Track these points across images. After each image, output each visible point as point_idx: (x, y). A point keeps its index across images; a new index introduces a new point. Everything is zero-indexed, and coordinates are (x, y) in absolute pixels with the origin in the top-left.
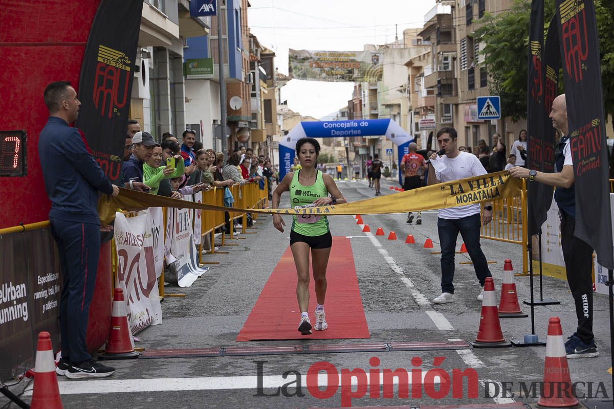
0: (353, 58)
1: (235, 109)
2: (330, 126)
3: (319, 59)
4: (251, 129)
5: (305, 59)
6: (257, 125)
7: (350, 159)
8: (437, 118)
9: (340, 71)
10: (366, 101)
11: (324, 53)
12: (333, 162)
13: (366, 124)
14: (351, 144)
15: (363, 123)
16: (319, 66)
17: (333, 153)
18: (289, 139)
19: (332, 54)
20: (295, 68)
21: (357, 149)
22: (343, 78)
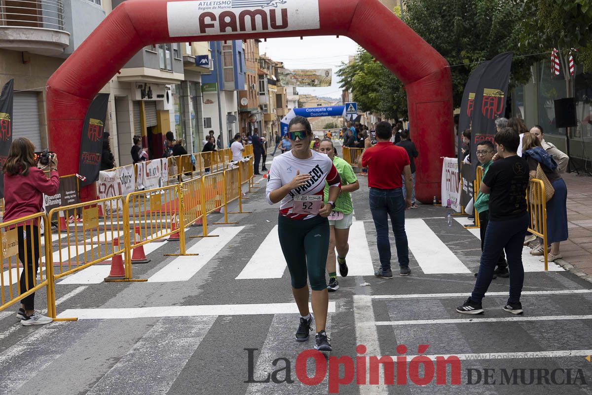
0: (314, 73)
1: (244, 105)
2: (310, 110)
3: (295, 74)
4: (264, 113)
5: (288, 74)
6: (267, 111)
9: (307, 81)
11: (298, 70)
13: (331, 109)
15: (329, 108)
16: (295, 78)
18: (286, 119)
19: (303, 71)
20: (282, 79)
22: (309, 85)
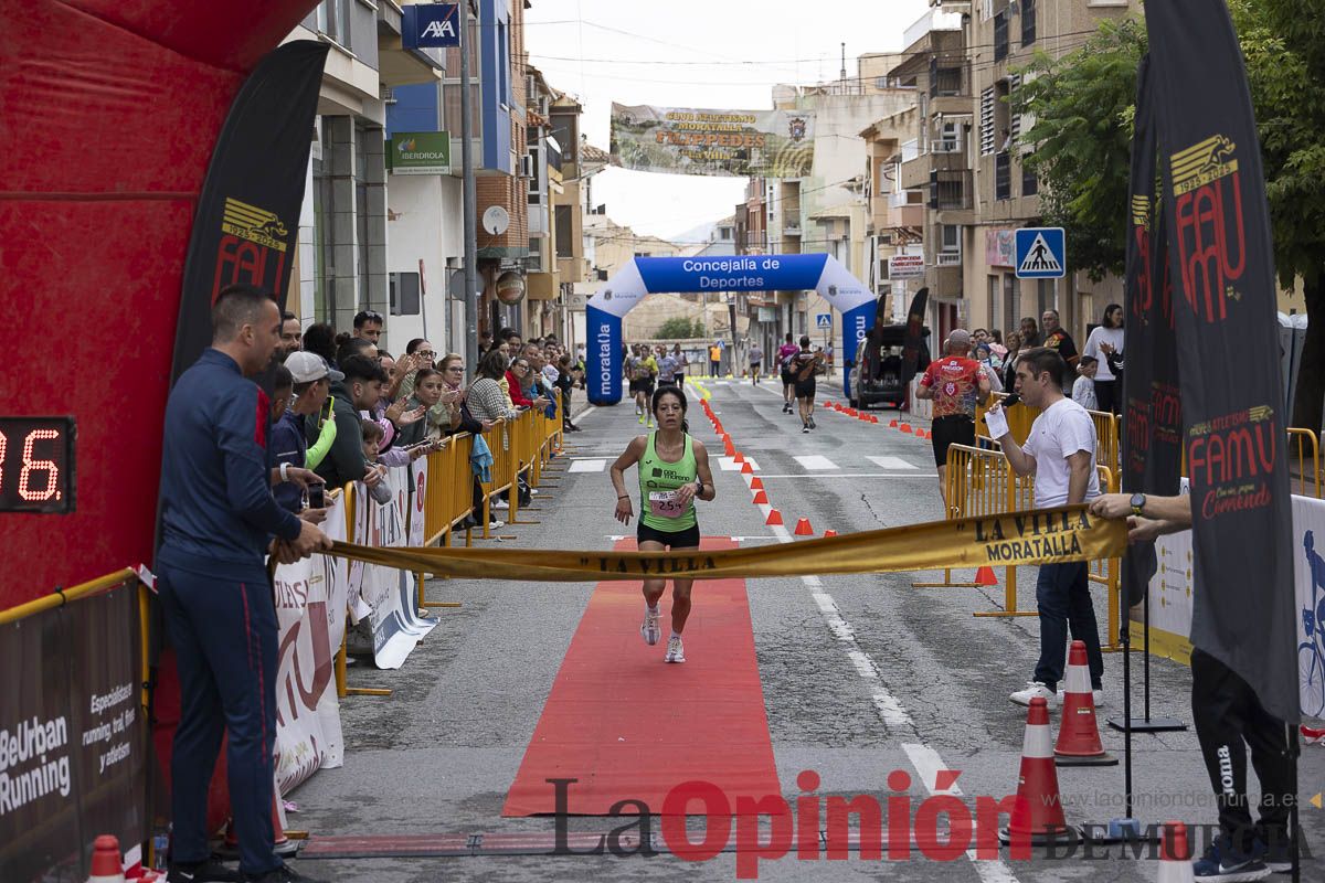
0: (748, 125)
1: (493, 233)
2: (698, 267)
3: (676, 126)
4: (528, 270)
5: (646, 126)
6: (539, 263)
7: (737, 330)
8: (928, 253)
9: (721, 152)
10: (776, 208)
11: (688, 113)
12: (702, 337)
13: (776, 265)
14: (742, 298)
15: (769, 262)
16: (676, 142)
17: (701, 316)
18: (608, 295)
19: (705, 115)
20: (625, 144)
21: (754, 311)
22: (727, 168)
